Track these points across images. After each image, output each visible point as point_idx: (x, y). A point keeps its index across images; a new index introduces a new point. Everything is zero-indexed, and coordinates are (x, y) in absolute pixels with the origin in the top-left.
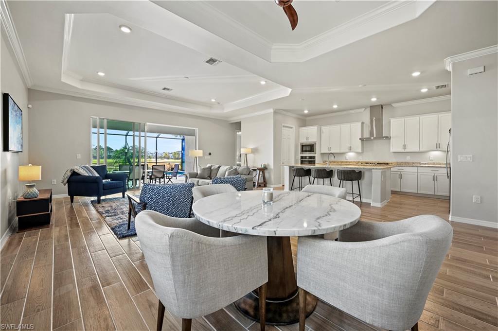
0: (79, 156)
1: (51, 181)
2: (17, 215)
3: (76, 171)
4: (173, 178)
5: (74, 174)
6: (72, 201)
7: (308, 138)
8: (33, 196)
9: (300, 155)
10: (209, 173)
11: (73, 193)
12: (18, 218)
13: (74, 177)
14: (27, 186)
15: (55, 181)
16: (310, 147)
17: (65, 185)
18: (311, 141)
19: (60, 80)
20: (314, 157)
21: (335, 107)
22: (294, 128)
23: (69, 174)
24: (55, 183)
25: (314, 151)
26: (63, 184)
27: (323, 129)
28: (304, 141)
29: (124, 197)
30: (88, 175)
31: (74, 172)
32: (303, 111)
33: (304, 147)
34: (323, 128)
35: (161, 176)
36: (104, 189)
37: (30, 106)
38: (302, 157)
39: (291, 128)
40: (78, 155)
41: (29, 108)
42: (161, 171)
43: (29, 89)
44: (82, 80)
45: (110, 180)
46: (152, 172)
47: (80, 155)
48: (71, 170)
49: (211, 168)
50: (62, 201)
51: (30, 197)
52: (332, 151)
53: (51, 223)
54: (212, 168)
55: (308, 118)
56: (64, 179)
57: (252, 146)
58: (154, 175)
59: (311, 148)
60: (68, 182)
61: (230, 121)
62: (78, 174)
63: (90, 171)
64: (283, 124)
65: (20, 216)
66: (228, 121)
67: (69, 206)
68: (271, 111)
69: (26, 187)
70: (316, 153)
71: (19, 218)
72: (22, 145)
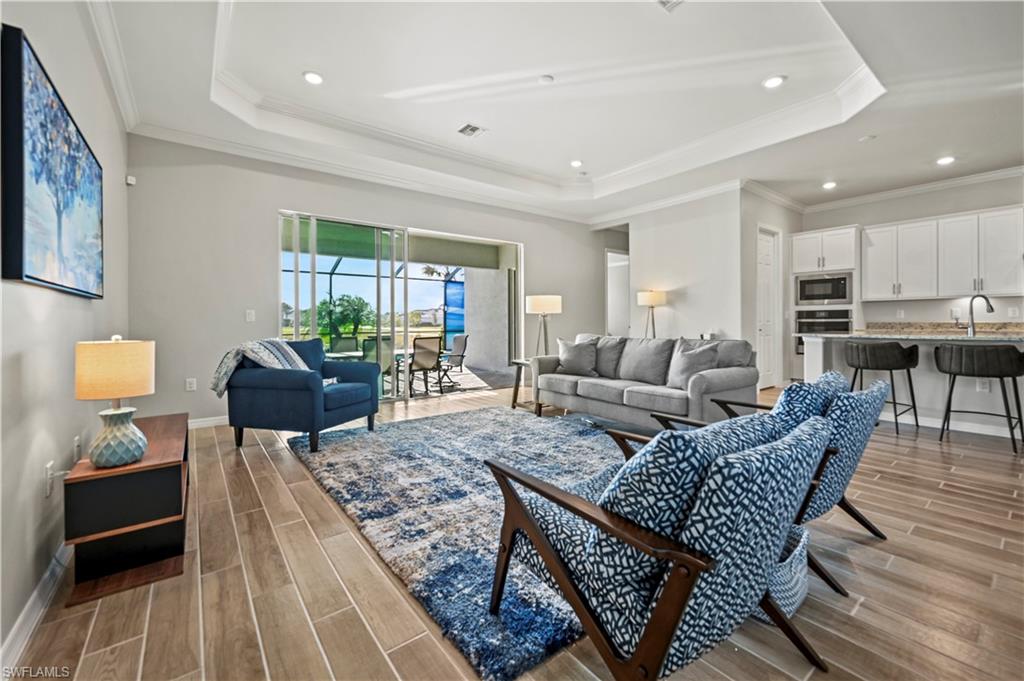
0: (252, 315)
1: (185, 381)
2: (68, 538)
3: (250, 355)
4: (454, 369)
5: (245, 363)
6: (239, 441)
7: (821, 261)
8: (127, 458)
9: (794, 309)
10: (594, 359)
11: (241, 419)
12: (71, 548)
13: (244, 372)
14: (105, 417)
15: (193, 383)
16: (830, 285)
17: (220, 395)
18: (833, 267)
19: (208, 96)
20: (845, 314)
21: (946, 161)
22: (781, 235)
23: (232, 364)
24: (195, 389)
25: (844, 297)
26: (215, 393)
27: (871, 236)
28: (809, 269)
29: (371, 427)
30: (280, 367)
31: (245, 357)
32: (821, 183)
33: (807, 287)
34: (873, 233)
35: (431, 364)
36: (326, 410)
37: (132, 180)
38: (800, 314)
39: (773, 234)
40: (248, 311)
41: (128, 184)
42: (431, 353)
43: (129, 135)
44: (260, 107)
45: (335, 380)
46: (412, 356)
47: (253, 312)
48: (237, 354)
49: (595, 345)
50: (212, 438)
51: (114, 460)
52: (906, 295)
53: (186, 549)
54: (599, 346)
55: (809, 210)
56: (219, 379)
57: (665, 286)
58: (417, 364)
59: (838, 287)
60: (229, 386)
61: (593, 225)
62: (256, 365)
63: (285, 355)
64: (761, 225)
65: (79, 540)
66: (587, 226)
67: (232, 458)
68: (736, 185)
69: (101, 422)
70: (851, 303)
71: (77, 546)
72: (101, 277)
